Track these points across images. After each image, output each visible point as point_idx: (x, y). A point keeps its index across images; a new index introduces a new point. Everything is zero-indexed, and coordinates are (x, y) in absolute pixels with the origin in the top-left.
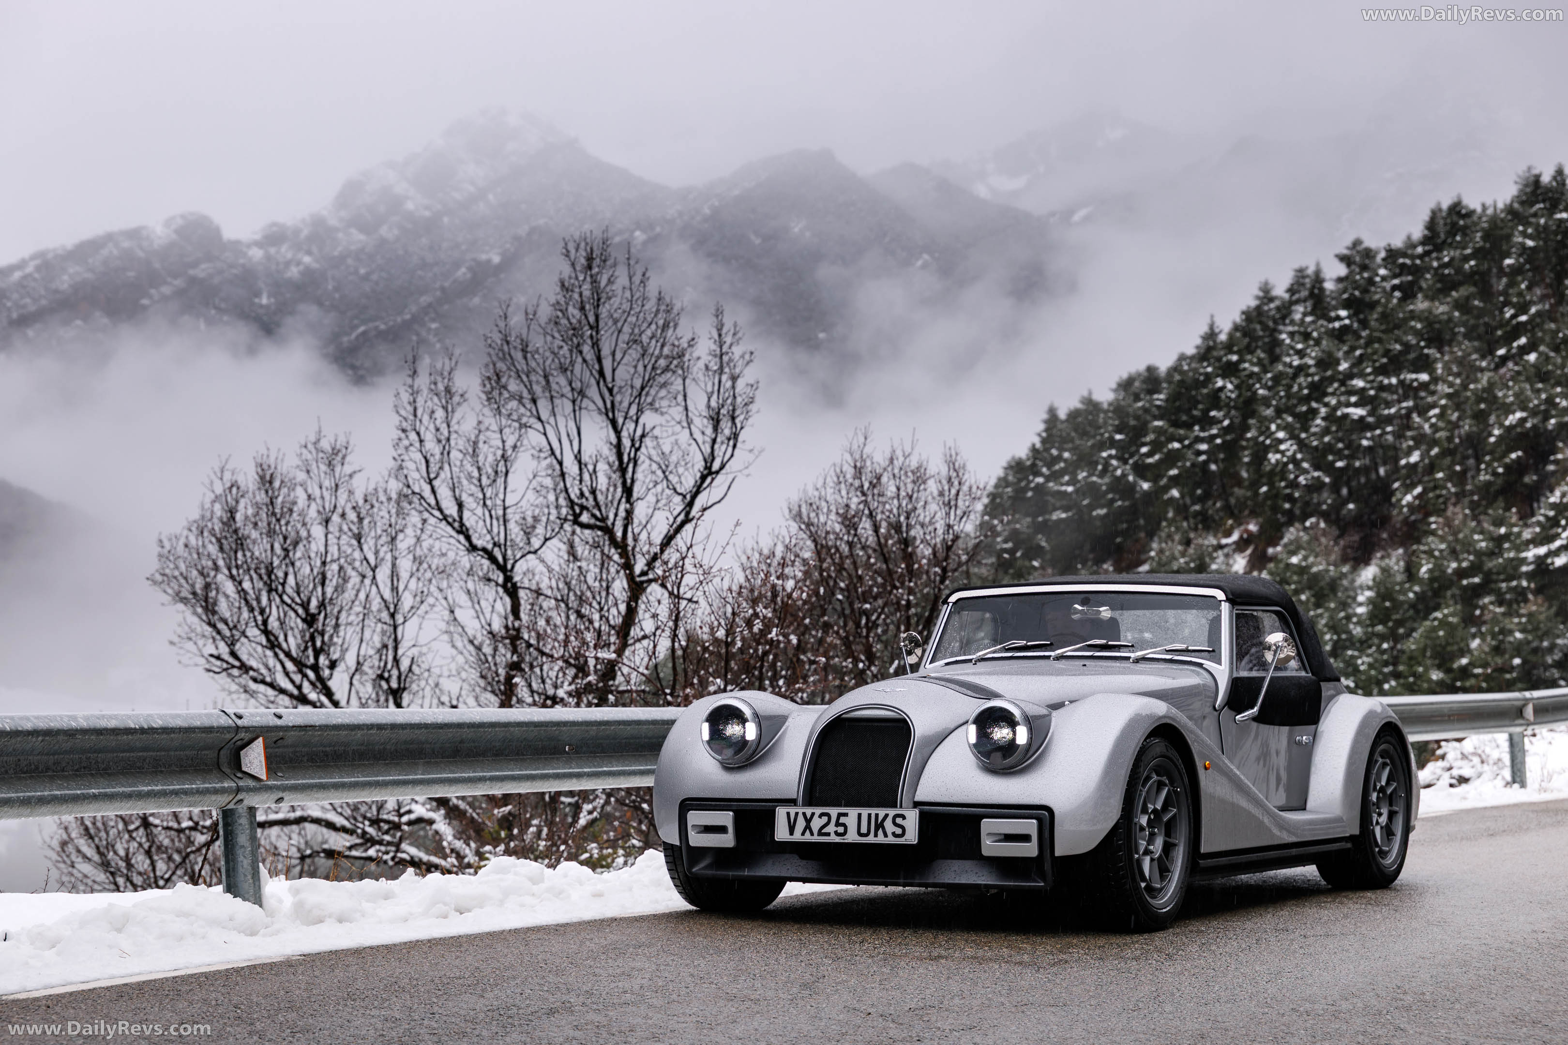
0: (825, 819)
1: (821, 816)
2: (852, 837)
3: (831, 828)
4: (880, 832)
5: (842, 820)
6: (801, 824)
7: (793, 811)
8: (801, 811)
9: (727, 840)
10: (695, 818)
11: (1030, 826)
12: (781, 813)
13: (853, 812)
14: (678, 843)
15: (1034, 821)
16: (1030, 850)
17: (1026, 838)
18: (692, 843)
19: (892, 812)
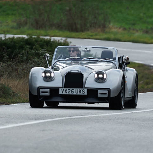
0: (69, 90)
1: (68, 90)
2: (75, 93)
3: (70, 92)
4: (80, 93)
5: (73, 90)
6: (64, 91)
7: (63, 89)
8: (64, 89)
9: (48, 94)
10: (41, 90)
11: (106, 92)
12: (60, 89)
13: (75, 89)
14: (37, 94)
15: (107, 91)
16: (106, 96)
17: (105, 94)
18: (40, 95)
19: (82, 89)
